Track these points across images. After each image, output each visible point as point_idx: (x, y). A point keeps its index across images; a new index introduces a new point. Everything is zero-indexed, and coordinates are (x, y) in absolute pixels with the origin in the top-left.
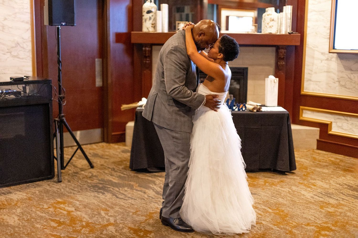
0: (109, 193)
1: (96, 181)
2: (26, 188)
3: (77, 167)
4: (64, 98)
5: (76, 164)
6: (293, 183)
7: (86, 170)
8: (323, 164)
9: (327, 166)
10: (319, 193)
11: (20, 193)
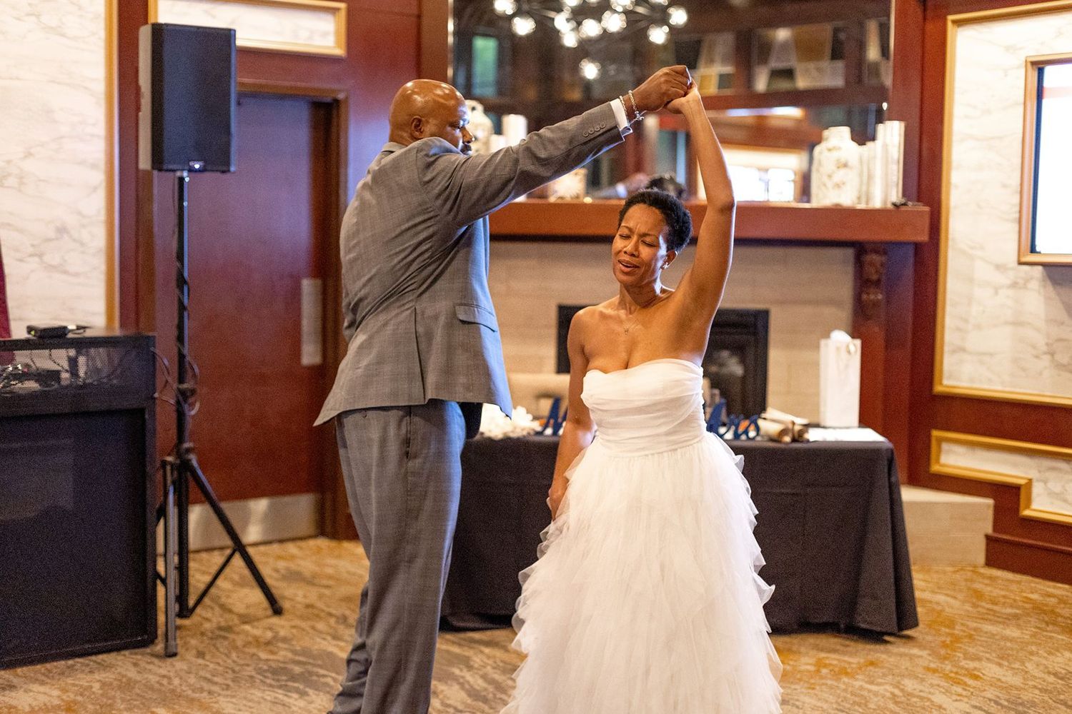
0: (321, 694)
1: (283, 654)
2: (63, 674)
3: (230, 611)
4: (193, 392)
5: (230, 601)
6: (907, 669)
7: (258, 620)
8: (1004, 611)
9: (1016, 617)
10: (990, 700)
11: (42, 689)
